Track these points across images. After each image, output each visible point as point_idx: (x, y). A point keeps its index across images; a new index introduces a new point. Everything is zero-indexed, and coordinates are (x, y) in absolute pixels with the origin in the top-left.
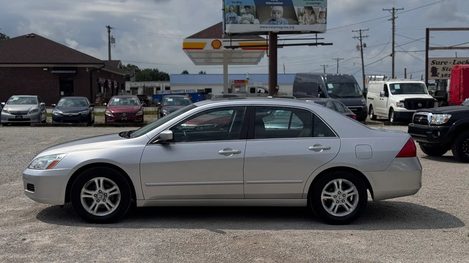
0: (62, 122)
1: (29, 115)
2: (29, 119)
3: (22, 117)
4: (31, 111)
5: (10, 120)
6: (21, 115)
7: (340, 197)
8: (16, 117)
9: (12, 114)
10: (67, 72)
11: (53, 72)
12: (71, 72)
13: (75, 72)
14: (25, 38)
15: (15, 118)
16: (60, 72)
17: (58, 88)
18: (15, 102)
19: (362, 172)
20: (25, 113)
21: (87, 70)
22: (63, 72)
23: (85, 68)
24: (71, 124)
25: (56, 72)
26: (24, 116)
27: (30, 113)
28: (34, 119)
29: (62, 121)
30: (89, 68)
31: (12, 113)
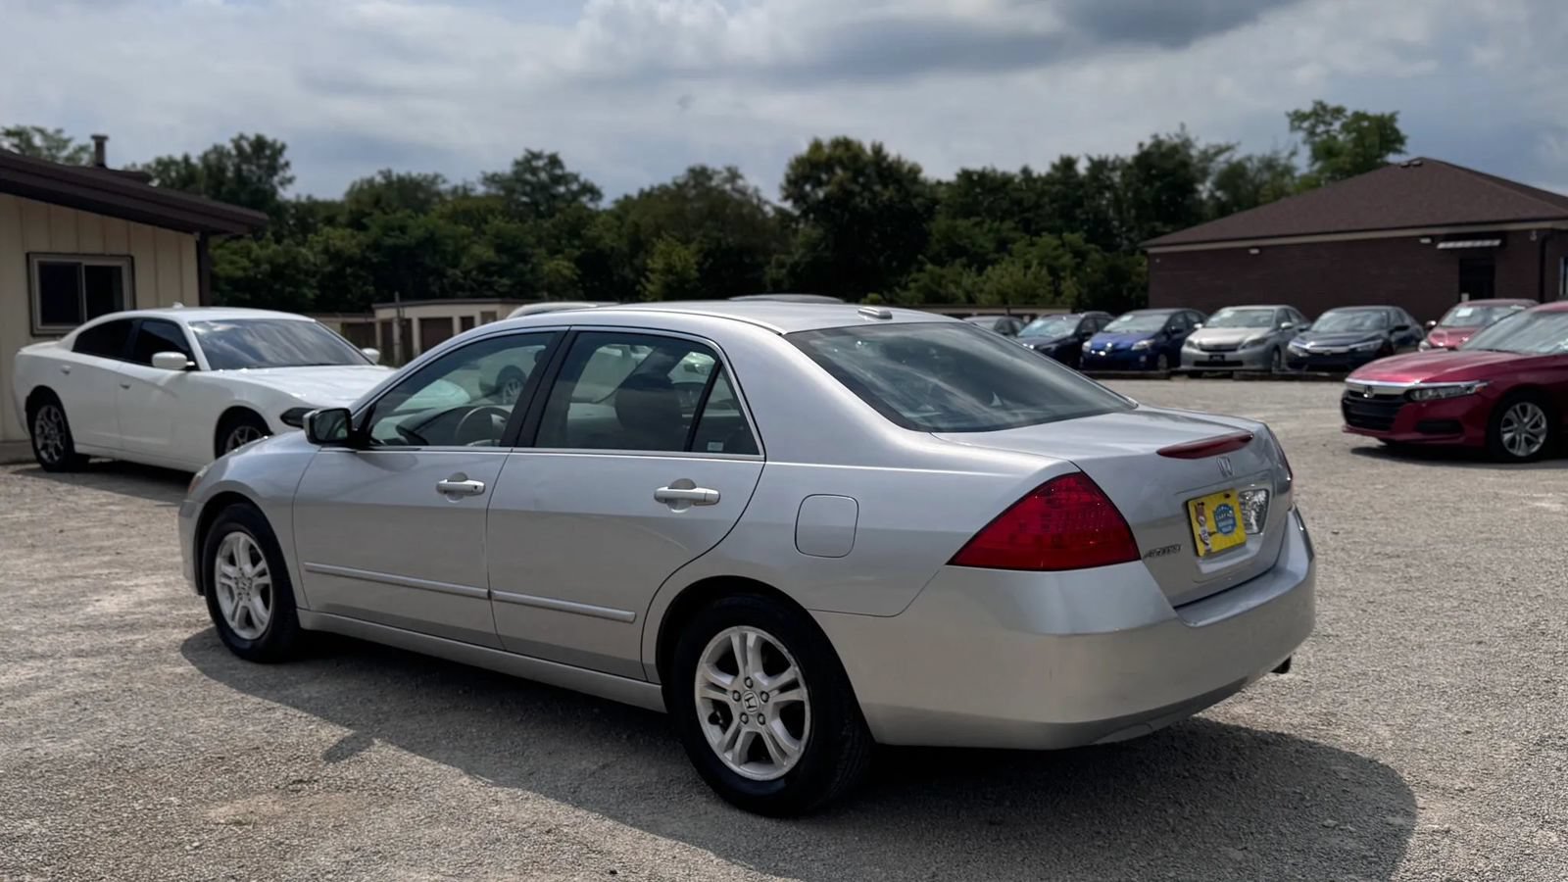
0: (1308, 370)
1: (1241, 352)
2: (1239, 363)
3: (1223, 357)
4: (1248, 344)
5: (1198, 363)
6: (1221, 353)
7: (752, 702)
8: (1211, 357)
9: (1203, 350)
10: (1478, 244)
11: (1441, 246)
12: (1487, 243)
13: (1497, 243)
14: (1399, 168)
15: (1207, 359)
16: (1460, 244)
17: (1457, 286)
18: (1225, 323)
19: (811, 612)
20: (1233, 348)
21: (1534, 238)
22: (1468, 244)
23: (1528, 232)
24: (1325, 374)
25: (1451, 245)
26: (1229, 356)
27: (1244, 347)
28: (1252, 361)
29: (1306, 366)
30: (1539, 231)
31: (1203, 348)
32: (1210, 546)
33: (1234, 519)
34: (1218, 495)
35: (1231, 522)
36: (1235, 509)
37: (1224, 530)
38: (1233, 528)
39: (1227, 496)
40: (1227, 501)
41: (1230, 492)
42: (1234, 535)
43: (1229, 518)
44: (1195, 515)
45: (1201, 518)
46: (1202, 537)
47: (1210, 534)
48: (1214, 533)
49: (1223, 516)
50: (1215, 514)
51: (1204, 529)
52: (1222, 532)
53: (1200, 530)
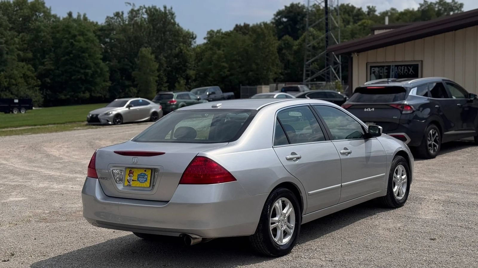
32: (131, 184)
33: (147, 179)
34: (142, 170)
35: (145, 179)
36: (148, 176)
37: (140, 181)
38: (145, 181)
39: (145, 171)
40: (145, 173)
41: (147, 170)
42: (144, 184)
43: (145, 178)
44: (128, 173)
45: (131, 174)
46: (129, 180)
47: (133, 180)
48: (135, 181)
49: (142, 177)
50: (138, 175)
51: (131, 178)
52: (139, 181)
53: (129, 178)
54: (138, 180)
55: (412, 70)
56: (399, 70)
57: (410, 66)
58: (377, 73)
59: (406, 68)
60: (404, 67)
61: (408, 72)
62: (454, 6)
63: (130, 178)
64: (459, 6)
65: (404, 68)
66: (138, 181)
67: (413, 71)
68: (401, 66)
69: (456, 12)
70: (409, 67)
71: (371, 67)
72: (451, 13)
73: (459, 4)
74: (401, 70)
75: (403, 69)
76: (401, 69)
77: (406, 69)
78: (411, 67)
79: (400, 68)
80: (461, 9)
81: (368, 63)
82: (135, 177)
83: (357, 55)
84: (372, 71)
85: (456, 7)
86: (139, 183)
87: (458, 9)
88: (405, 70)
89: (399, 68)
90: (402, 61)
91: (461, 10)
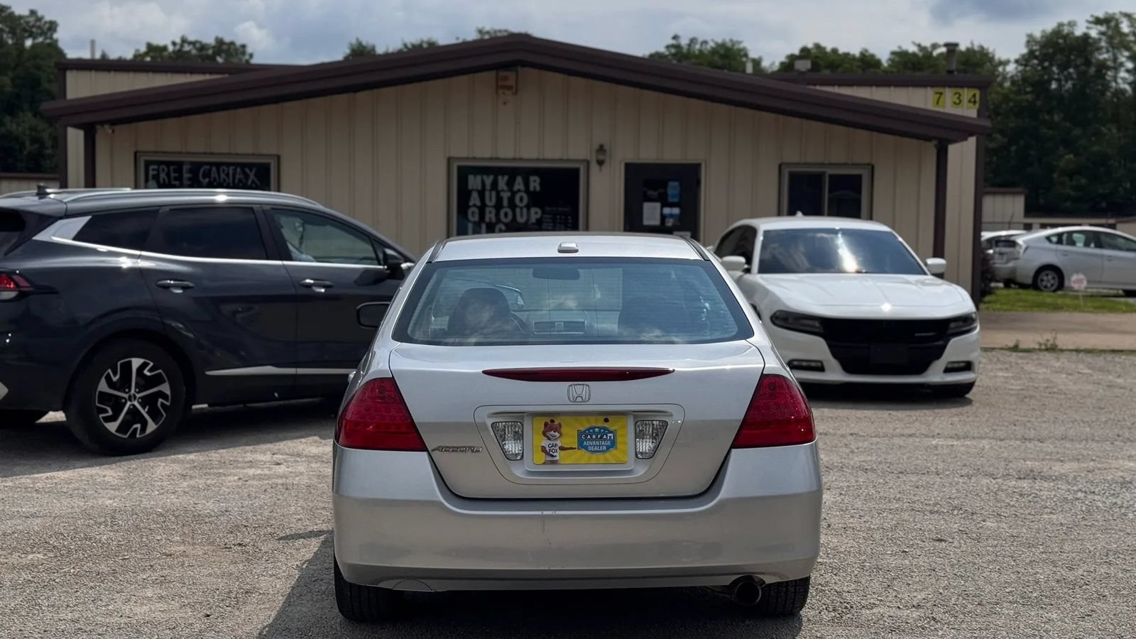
32: (558, 458)
34: (592, 417)
37: (590, 448)
39: (606, 420)
40: (606, 425)
41: (610, 418)
42: (607, 455)
43: (605, 440)
44: (542, 429)
45: (552, 433)
46: (548, 449)
47: (562, 449)
48: (571, 448)
49: (594, 437)
50: (580, 433)
51: (554, 442)
52: (587, 450)
53: (545, 443)
54: (581, 445)
55: (255, 175)
56: (223, 176)
57: (251, 166)
58: (164, 180)
59: (239, 170)
60: (234, 167)
61: (244, 180)
62: (33, 26)
63: (550, 442)
64: (47, 25)
65: (235, 170)
66: (583, 451)
67: (256, 180)
68: (228, 165)
69: (40, 40)
70: (247, 170)
71: (148, 164)
72: (29, 43)
73: (46, 23)
74: (228, 175)
75: (231, 172)
76: (226, 172)
77: (239, 174)
78: (251, 170)
79: (224, 170)
80: (52, 35)
81: (140, 152)
82: (570, 438)
83: (110, 131)
84: (151, 173)
85: (39, 27)
86: (588, 454)
87: (43, 33)
88: (238, 177)
89: (221, 170)
90: (205, 153)
91: (51, 38)
